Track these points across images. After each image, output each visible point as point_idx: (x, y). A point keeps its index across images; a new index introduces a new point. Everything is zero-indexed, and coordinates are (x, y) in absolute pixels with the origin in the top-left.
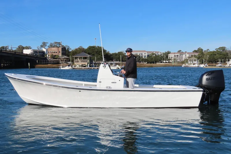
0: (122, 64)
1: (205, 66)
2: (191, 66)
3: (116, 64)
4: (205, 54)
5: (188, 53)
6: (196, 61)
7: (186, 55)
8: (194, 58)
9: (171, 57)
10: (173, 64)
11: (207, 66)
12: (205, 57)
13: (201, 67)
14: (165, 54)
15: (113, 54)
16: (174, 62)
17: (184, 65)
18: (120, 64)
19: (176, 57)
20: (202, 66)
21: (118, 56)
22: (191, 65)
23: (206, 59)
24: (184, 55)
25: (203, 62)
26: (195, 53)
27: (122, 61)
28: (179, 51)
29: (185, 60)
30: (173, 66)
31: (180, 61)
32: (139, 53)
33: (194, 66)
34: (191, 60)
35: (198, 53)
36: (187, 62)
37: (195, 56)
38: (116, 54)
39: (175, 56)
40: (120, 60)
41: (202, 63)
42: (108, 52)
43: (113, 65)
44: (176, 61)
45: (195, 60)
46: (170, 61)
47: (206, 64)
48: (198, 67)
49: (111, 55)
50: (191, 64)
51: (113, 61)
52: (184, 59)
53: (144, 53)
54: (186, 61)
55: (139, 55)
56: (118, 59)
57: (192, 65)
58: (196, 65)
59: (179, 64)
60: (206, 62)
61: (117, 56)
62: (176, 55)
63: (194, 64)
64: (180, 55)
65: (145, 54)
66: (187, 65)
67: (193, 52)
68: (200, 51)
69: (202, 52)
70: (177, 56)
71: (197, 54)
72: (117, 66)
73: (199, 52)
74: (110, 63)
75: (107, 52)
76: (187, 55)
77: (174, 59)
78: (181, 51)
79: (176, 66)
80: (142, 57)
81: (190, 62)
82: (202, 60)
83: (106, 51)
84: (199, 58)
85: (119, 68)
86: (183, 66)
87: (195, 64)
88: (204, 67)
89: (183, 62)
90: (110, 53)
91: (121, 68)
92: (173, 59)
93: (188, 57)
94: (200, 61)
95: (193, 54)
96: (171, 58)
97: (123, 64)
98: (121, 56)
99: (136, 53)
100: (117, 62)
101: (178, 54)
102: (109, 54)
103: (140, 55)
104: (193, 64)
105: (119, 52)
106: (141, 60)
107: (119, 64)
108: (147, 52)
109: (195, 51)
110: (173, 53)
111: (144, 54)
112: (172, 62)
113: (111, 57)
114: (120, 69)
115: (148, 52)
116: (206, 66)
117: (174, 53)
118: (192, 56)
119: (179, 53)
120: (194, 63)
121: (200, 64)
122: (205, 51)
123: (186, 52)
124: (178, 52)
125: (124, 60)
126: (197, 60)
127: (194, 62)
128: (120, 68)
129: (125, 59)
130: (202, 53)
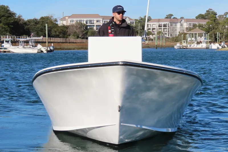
0: (49, 42)
1: (220, 47)
2: (192, 47)
3: (37, 42)
4: (220, 22)
5: (187, 20)
6: (203, 37)
7: (181, 25)
8: (198, 31)
9: (151, 28)
10: (156, 43)
11: (225, 46)
12: (220, 29)
13: (212, 49)
14: (139, 22)
15: (29, 21)
16: (159, 38)
17: (178, 44)
18: (45, 42)
19: (163, 28)
20: (215, 46)
21: (42, 24)
22: (193, 45)
23: (222, 32)
24: (179, 25)
25: (216, 39)
26: (201, 20)
27: (49, 36)
28: (169, 17)
29: (180, 34)
30: (157, 47)
31: (170, 37)
32: (85, 20)
33: (199, 46)
34: (192, 34)
35: (207, 21)
36: (185, 38)
37: (200, 26)
38: (36, 22)
39: (159, 26)
40: (45, 34)
41: (215, 41)
42: (19, 17)
43: (30, 44)
44: (163, 37)
45: (201, 35)
46: (151, 36)
47: (223, 44)
48: (207, 48)
49: (25, 23)
50: (192, 42)
51: (29, 36)
52: (178, 33)
53: (95, 20)
54: (182, 37)
55: (85, 22)
56: (40, 32)
57: (195, 46)
58: (203, 44)
59: (168, 44)
60: (222, 39)
61: (38, 26)
62: (163, 23)
63: (198, 43)
64: (171, 25)
65: (97, 21)
66: (185, 44)
67: (197, 18)
68: (210, 15)
69: (216, 17)
70: (165, 26)
71: (204, 22)
72: (39, 46)
73: (208, 19)
74: (23, 40)
75: (16, 17)
76: (185, 25)
77: (159, 33)
78: (172, 15)
79: (162, 47)
80: (91, 29)
81: (190, 39)
82: (215, 35)
83: (14, 14)
84: (208, 31)
85: (42, 52)
86: (176, 47)
87: (201, 42)
88: (218, 48)
89: (176, 40)
90: (23, 20)
91: (48, 51)
92: (156, 33)
93: (187, 28)
94: (211, 36)
95: (196, 23)
96: (151, 30)
97: (52, 42)
98: (46, 25)
99: (78, 19)
100: (38, 38)
101: (165, 23)
102: (21, 22)
103: (87, 23)
104: (196, 42)
105: (42, 18)
106: (88, 33)
107: (43, 43)
108: (102, 16)
109: (201, 17)
110: (155, 21)
111: (95, 22)
112: (155, 38)
113: (26, 27)
114: (45, 52)
115: (104, 18)
116: (222, 47)
117: (159, 20)
118: (195, 26)
119: (169, 19)
120: (199, 41)
121: (210, 42)
122: (220, 16)
123: (182, 18)
124: (167, 18)
125: (53, 33)
126: (205, 34)
127: (199, 39)
128: (44, 50)
129: (56, 32)
130: (215, 20)
